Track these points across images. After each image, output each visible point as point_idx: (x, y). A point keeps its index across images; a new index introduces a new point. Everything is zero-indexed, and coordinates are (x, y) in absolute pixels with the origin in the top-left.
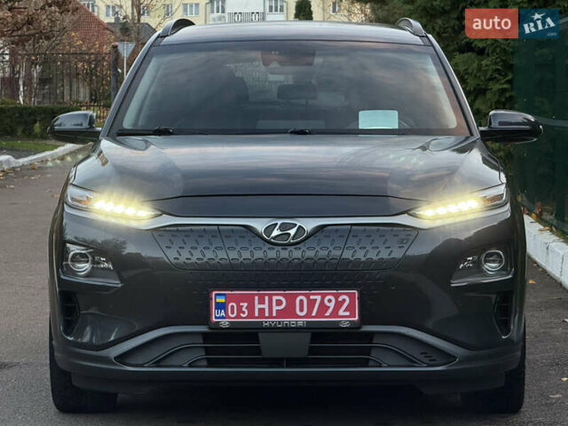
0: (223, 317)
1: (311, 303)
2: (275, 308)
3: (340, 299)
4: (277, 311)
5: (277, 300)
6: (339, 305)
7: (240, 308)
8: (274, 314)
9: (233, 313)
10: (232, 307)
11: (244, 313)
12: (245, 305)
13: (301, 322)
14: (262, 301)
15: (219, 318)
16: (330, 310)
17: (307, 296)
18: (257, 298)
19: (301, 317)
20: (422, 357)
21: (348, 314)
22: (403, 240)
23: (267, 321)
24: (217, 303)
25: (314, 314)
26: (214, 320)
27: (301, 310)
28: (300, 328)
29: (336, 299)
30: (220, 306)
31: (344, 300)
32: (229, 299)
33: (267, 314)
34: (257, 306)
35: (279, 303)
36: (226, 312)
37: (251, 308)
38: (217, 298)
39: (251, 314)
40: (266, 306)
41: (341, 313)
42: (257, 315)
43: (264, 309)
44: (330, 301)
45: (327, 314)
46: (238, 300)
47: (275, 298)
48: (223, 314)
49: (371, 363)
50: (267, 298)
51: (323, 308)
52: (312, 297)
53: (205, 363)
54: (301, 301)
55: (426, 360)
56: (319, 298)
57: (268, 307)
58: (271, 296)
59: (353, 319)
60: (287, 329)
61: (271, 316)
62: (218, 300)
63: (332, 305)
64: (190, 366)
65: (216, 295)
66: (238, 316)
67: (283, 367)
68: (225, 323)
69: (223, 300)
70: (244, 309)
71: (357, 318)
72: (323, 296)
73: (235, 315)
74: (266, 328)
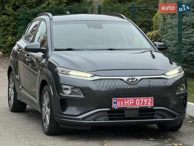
0: (116, 106)
1: (140, 101)
2: (130, 103)
3: (148, 100)
4: (131, 104)
5: (131, 101)
6: (148, 101)
7: (121, 103)
8: (130, 105)
9: (118, 105)
10: (119, 103)
11: (122, 104)
12: (122, 102)
13: (138, 107)
14: (127, 101)
15: (115, 106)
16: (146, 103)
17: (139, 99)
18: (125, 100)
19: (138, 105)
20: (168, 116)
21: (150, 104)
22: (164, 82)
23: (128, 107)
24: (114, 102)
25: (141, 104)
26: (113, 107)
27: (138, 103)
28: (137, 108)
29: (147, 100)
30: (115, 103)
31: (149, 100)
32: (118, 100)
33: (128, 105)
34: (126, 102)
35: (132, 101)
36: (117, 104)
37: (124, 103)
38: (114, 100)
39: (124, 105)
40: (128, 102)
41: (149, 104)
42: (125, 105)
43: (127, 103)
44: (145, 100)
45: (145, 104)
46: (120, 101)
47: (130, 100)
48: (116, 105)
49: (154, 118)
50: (128, 100)
51: (144, 102)
52: (141, 99)
53: (108, 120)
54: (138, 101)
55: (169, 117)
56: (142, 100)
57: (128, 103)
58: (129, 99)
59: (151, 106)
60: (134, 109)
61: (129, 105)
62: (114, 101)
63: (146, 102)
64: (104, 120)
65: (114, 99)
66: (120, 106)
67: (130, 120)
68: (116, 108)
69: (116, 101)
70: (122, 103)
71: (153, 105)
72: (144, 99)
73: (119, 105)
74: (128, 109)
